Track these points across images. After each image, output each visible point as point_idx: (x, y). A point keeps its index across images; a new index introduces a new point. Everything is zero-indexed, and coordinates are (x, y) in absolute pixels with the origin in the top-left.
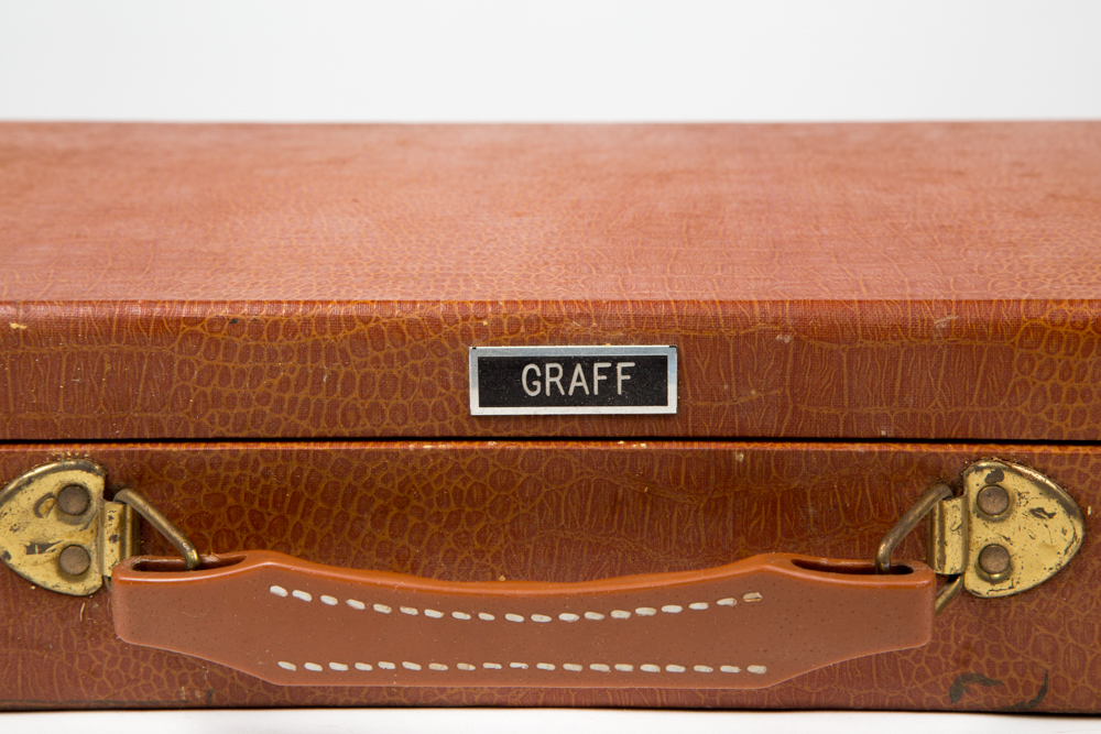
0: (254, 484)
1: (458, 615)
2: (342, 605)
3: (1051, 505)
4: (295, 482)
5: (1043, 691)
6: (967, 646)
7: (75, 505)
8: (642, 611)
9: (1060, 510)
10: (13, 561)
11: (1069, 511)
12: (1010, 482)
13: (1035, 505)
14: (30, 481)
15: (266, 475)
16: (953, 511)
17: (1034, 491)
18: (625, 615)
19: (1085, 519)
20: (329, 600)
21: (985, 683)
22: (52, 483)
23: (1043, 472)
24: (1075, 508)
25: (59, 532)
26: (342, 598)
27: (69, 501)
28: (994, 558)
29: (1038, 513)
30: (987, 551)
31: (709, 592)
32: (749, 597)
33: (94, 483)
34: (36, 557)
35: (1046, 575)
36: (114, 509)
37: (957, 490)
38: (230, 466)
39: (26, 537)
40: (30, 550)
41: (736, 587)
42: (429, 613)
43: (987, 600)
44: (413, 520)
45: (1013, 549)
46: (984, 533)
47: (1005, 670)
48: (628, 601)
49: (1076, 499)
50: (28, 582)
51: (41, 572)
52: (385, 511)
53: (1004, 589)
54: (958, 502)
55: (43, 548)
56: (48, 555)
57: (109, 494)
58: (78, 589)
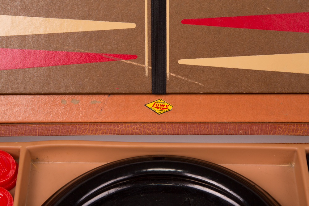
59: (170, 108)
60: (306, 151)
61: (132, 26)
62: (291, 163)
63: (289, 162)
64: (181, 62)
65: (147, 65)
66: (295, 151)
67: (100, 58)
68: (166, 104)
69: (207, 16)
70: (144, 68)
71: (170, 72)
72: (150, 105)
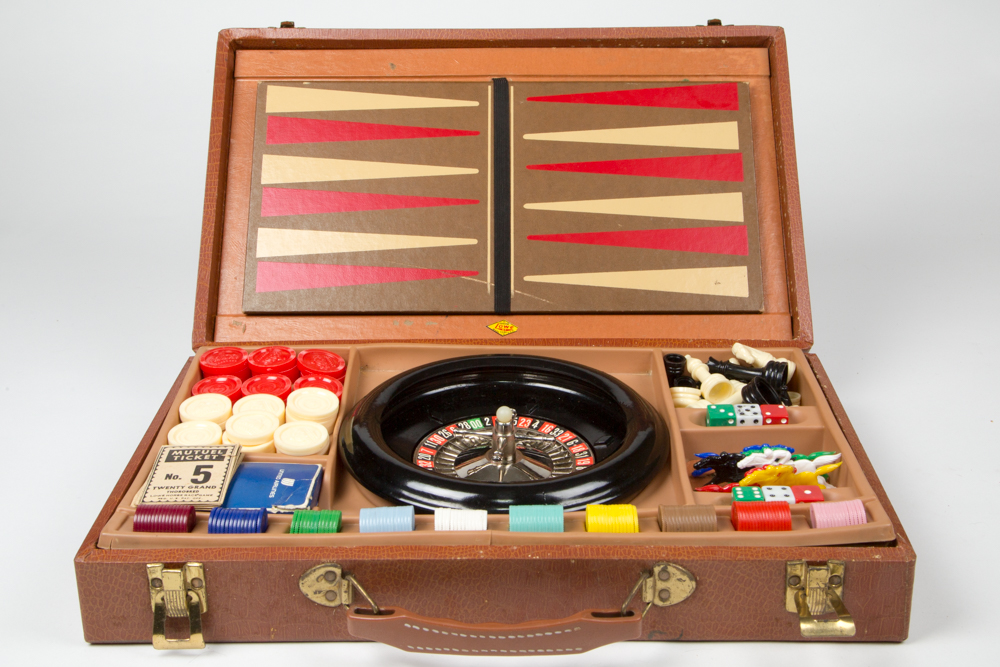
0: (395, 571)
1: (472, 636)
2: (431, 632)
3: (685, 578)
4: (410, 570)
5: (681, 635)
6: (654, 621)
7: (331, 577)
8: (538, 635)
9: (687, 579)
10: (310, 597)
11: (691, 579)
12: (671, 569)
13: (679, 577)
14: (315, 570)
15: (399, 568)
16: (650, 581)
17: (678, 573)
18: (532, 636)
19: (696, 581)
20: (426, 629)
21: (661, 633)
22: (323, 571)
23: (681, 566)
24: (693, 577)
25: (325, 586)
26: (430, 629)
27: (329, 577)
28: (664, 594)
29: (680, 580)
30: (662, 591)
31: (561, 627)
32: (576, 629)
33: (338, 571)
34: (318, 595)
35: (682, 599)
36: (345, 582)
37: (651, 573)
38: (386, 565)
39: (314, 589)
40: (315, 593)
41: (571, 626)
42: (462, 635)
43: (662, 608)
44: (453, 582)
45: (672, 591)
46: (661, 585)
47: (668, 629)
48: (533, 631)
49: (693, 574)
50: (314, 603)
51: (320, 600)
52: (443, 579)
53: (667, 603)
54: (651, 579)
55: (320, 592)
56: (322, 594)
57: (343, 576)
58: (332, 604)
59: (515, 329)
60: (663, 353)
61: (474, 242)
62: (648, 372)
63: (646, 370)
64: (527, 278)
65: (489, 282)
66: (651, 354)
67: (438, 274)
68: (510, 325)
69: (555, 233)
70: (486, 285)
71: (515, 289)
72: (492, 327)
